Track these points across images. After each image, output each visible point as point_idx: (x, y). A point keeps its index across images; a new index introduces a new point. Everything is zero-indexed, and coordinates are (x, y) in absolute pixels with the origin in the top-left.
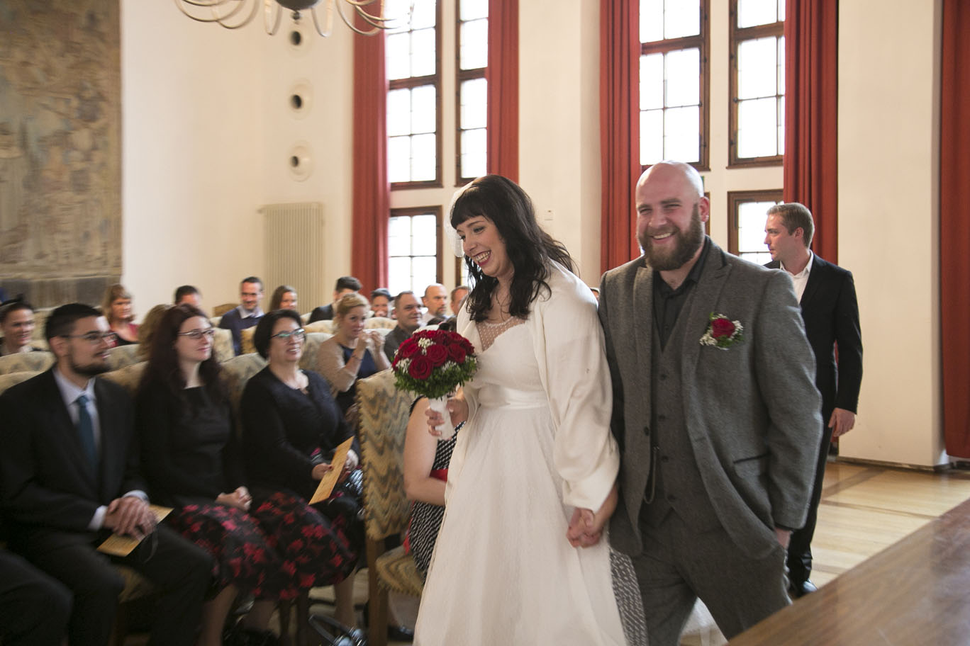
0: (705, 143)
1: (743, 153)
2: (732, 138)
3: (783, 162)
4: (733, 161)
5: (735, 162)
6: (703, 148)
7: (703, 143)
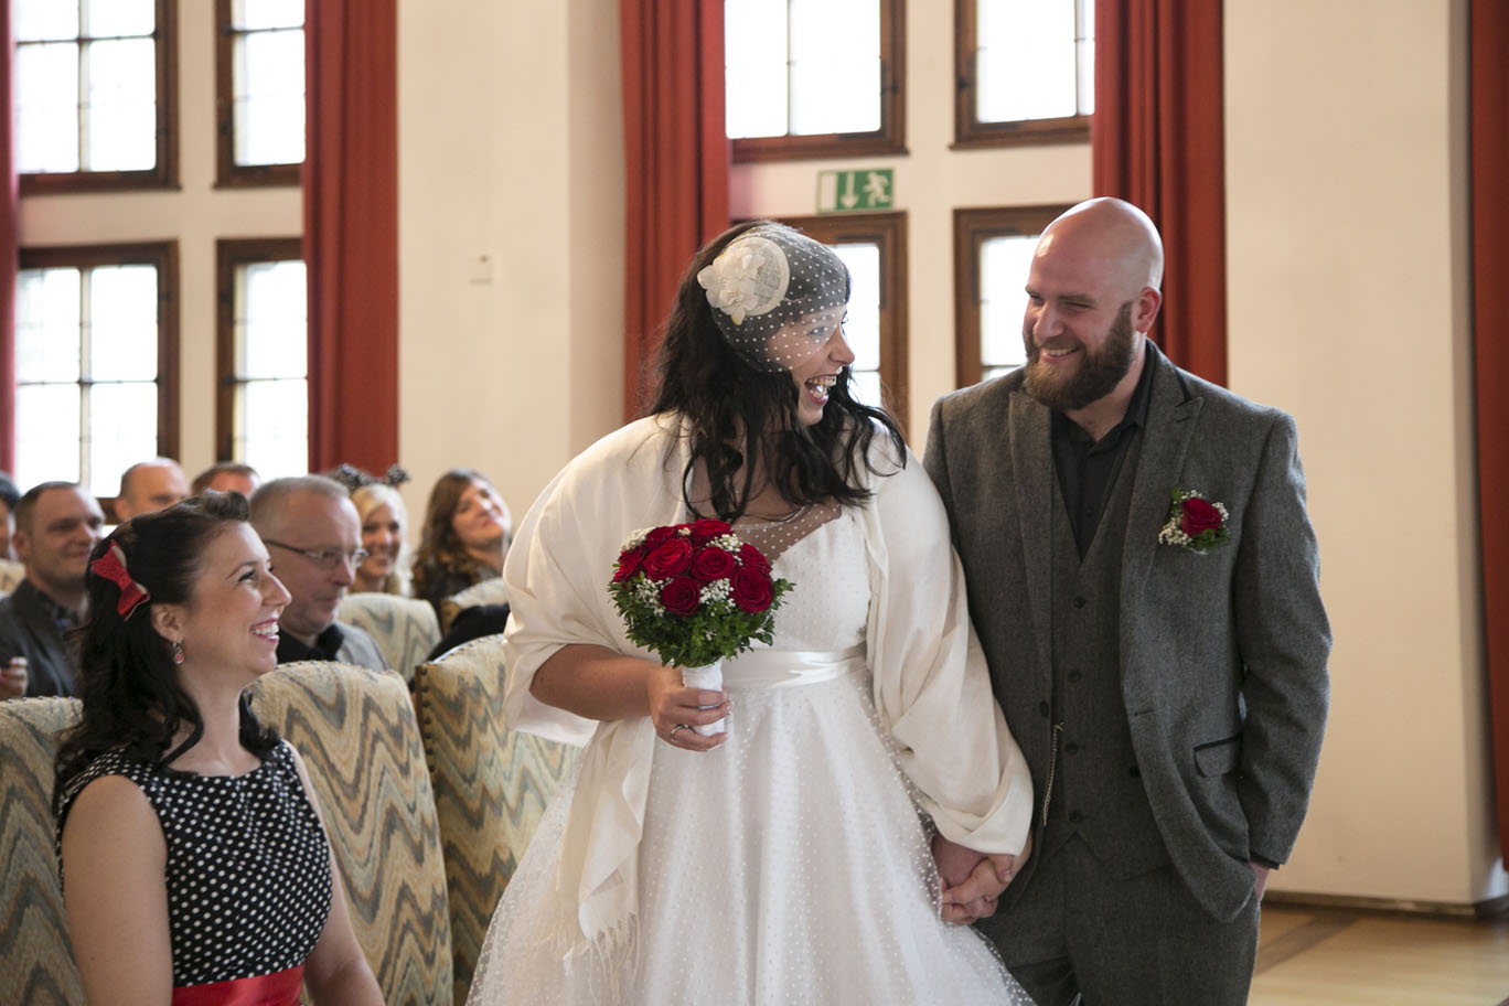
0: (895, 82)
1: (991, 110)
2: (964, 72)
3: (1092, 134)
4: (966, 131)
5: (972, 133)
6: (888, 94)
7: (889, 82)
